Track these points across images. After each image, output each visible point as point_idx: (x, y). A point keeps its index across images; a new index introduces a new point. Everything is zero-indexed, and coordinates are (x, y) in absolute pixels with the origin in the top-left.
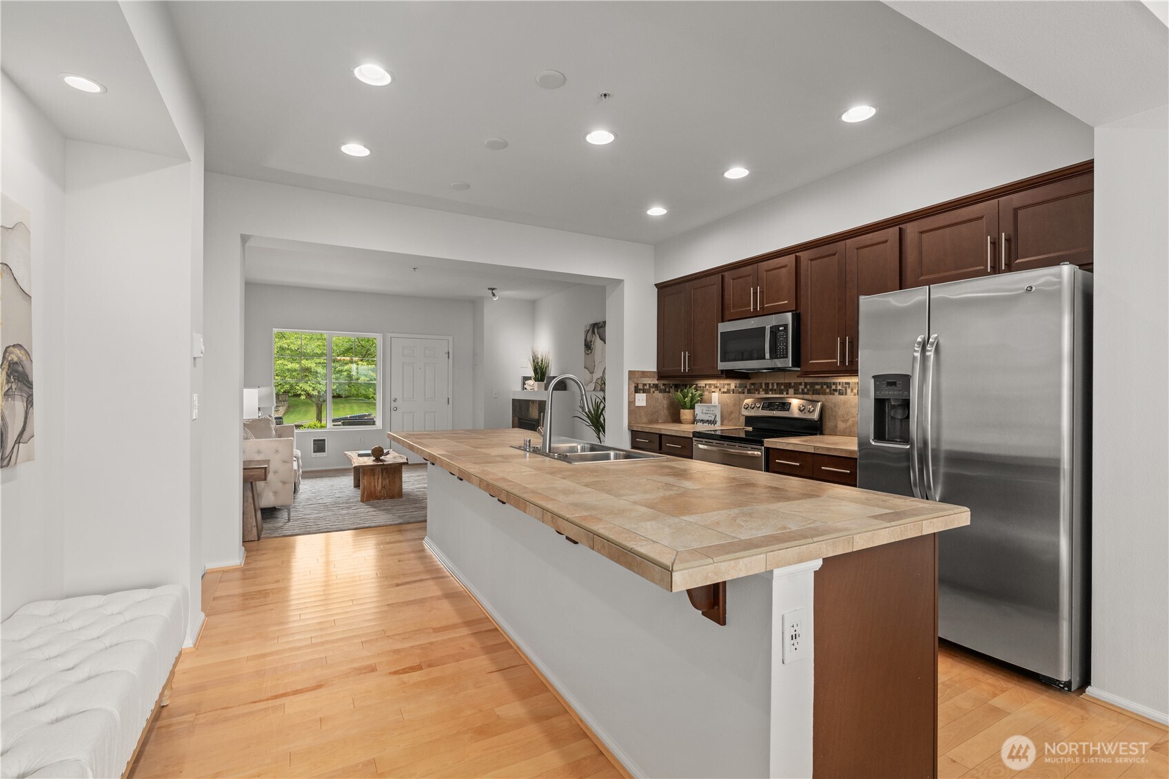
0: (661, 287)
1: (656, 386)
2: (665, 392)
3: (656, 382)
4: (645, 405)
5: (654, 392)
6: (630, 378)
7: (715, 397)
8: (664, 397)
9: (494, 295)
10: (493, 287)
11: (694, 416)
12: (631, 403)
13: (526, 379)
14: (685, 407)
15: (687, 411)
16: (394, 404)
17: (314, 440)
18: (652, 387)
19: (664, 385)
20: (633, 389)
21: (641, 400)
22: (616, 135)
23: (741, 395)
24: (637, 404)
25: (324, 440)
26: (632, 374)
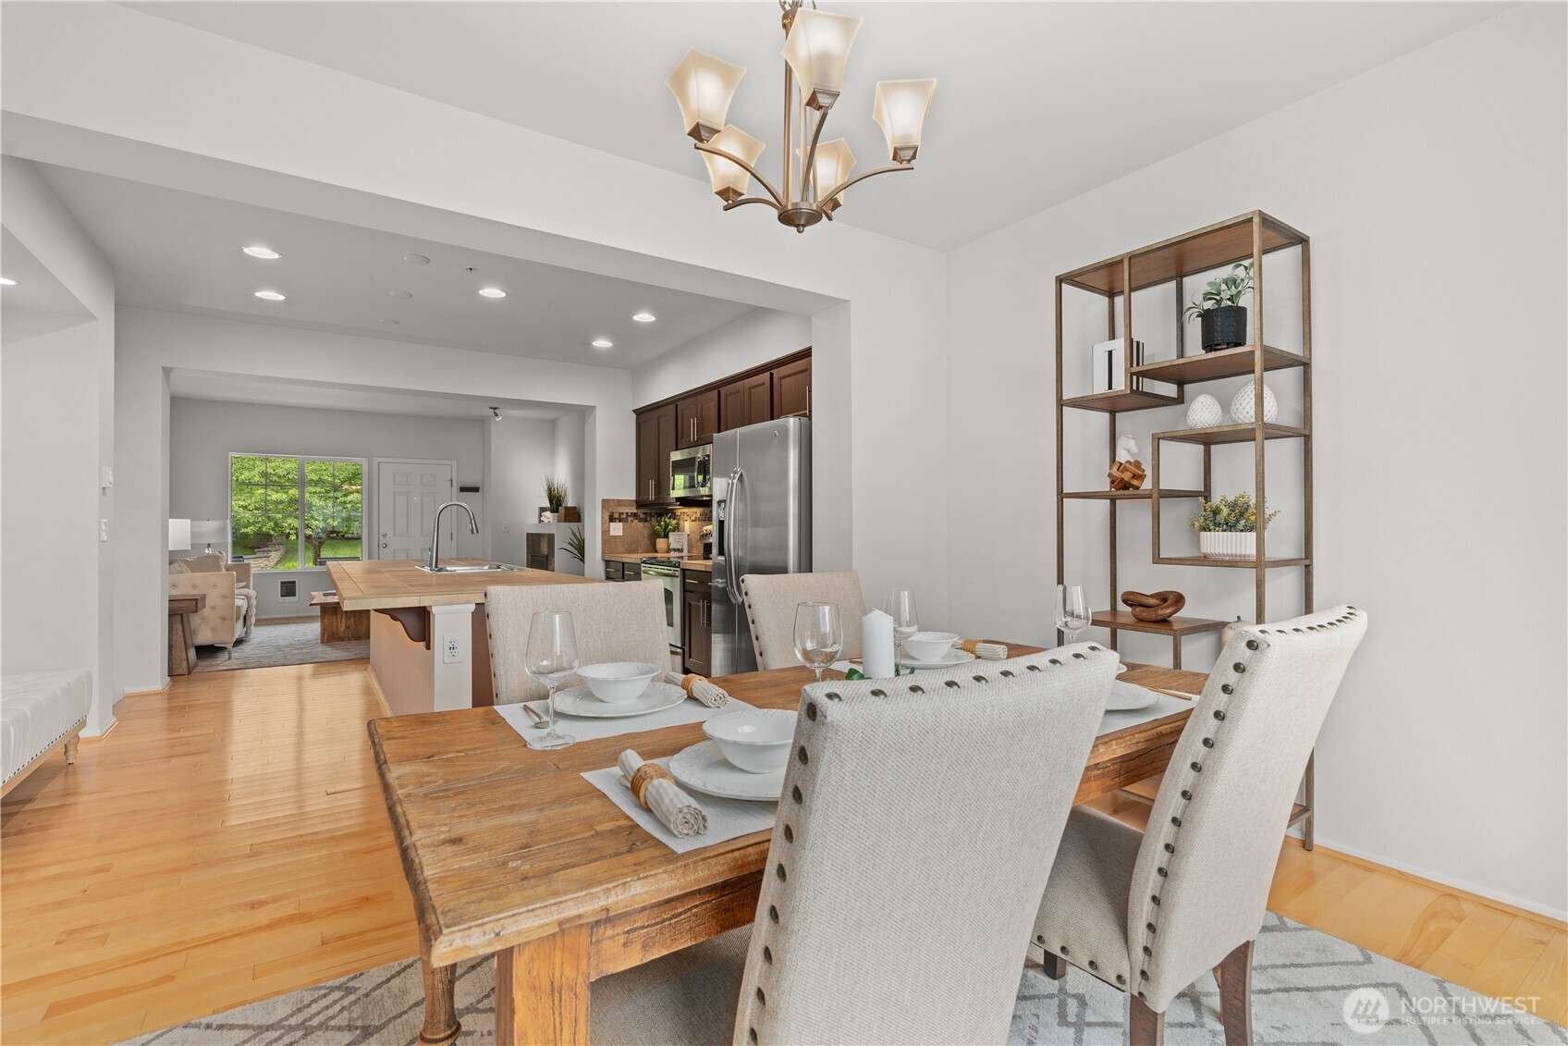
0: (640, 413)
1: (635, 515)
2: (646, 521)
3: (635, 511)
4: (621, 534)
5: (632, 521)
6: (603, 507)
7: (688, 526)
8: (644, 527)
9: (496, 415)
10: (495, 406)
11: (669, 545)
12: (605, 532)
13: (542, 510)
14: (660, 537)
15: (661, 540)
16: (383, 541)
17: (282, 583)
18: (631, 516)
19: (644, 514)
20: (607, 518)
21: (617, 529)
22: (507, 294)
23: (704, 523)
24: (613, 533)
25: (294, 582)
26: (605, 503)
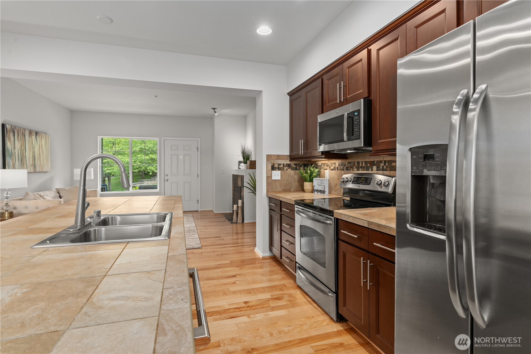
0: (291, 94)
1: (289, 166)
2: (296, 169)
3: (289, 163)
4: (280, 178)
5: (287, 170)
6: (267, 160)
7: (327, 173)
8: (295, 173)
9: (215, 112)
10: (214, 107)
11: (313, 187)
12: (269, 177)
13: (240, 162)
14: (306, 181)
15: (307, 183)
16: (166, 178)
18: (286, 166)
19: (295, 164)
20: (270, 168)
21: (277, 175)
23: (342, 172)
24: (274, 178)
26: (269, 157)
